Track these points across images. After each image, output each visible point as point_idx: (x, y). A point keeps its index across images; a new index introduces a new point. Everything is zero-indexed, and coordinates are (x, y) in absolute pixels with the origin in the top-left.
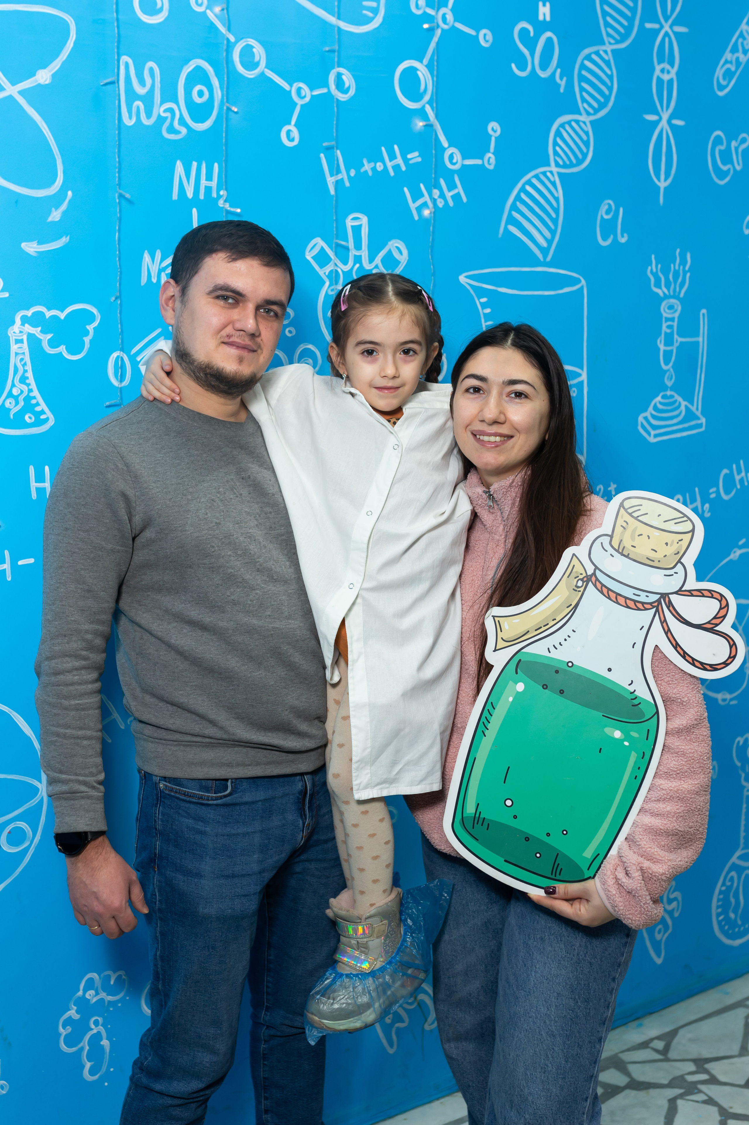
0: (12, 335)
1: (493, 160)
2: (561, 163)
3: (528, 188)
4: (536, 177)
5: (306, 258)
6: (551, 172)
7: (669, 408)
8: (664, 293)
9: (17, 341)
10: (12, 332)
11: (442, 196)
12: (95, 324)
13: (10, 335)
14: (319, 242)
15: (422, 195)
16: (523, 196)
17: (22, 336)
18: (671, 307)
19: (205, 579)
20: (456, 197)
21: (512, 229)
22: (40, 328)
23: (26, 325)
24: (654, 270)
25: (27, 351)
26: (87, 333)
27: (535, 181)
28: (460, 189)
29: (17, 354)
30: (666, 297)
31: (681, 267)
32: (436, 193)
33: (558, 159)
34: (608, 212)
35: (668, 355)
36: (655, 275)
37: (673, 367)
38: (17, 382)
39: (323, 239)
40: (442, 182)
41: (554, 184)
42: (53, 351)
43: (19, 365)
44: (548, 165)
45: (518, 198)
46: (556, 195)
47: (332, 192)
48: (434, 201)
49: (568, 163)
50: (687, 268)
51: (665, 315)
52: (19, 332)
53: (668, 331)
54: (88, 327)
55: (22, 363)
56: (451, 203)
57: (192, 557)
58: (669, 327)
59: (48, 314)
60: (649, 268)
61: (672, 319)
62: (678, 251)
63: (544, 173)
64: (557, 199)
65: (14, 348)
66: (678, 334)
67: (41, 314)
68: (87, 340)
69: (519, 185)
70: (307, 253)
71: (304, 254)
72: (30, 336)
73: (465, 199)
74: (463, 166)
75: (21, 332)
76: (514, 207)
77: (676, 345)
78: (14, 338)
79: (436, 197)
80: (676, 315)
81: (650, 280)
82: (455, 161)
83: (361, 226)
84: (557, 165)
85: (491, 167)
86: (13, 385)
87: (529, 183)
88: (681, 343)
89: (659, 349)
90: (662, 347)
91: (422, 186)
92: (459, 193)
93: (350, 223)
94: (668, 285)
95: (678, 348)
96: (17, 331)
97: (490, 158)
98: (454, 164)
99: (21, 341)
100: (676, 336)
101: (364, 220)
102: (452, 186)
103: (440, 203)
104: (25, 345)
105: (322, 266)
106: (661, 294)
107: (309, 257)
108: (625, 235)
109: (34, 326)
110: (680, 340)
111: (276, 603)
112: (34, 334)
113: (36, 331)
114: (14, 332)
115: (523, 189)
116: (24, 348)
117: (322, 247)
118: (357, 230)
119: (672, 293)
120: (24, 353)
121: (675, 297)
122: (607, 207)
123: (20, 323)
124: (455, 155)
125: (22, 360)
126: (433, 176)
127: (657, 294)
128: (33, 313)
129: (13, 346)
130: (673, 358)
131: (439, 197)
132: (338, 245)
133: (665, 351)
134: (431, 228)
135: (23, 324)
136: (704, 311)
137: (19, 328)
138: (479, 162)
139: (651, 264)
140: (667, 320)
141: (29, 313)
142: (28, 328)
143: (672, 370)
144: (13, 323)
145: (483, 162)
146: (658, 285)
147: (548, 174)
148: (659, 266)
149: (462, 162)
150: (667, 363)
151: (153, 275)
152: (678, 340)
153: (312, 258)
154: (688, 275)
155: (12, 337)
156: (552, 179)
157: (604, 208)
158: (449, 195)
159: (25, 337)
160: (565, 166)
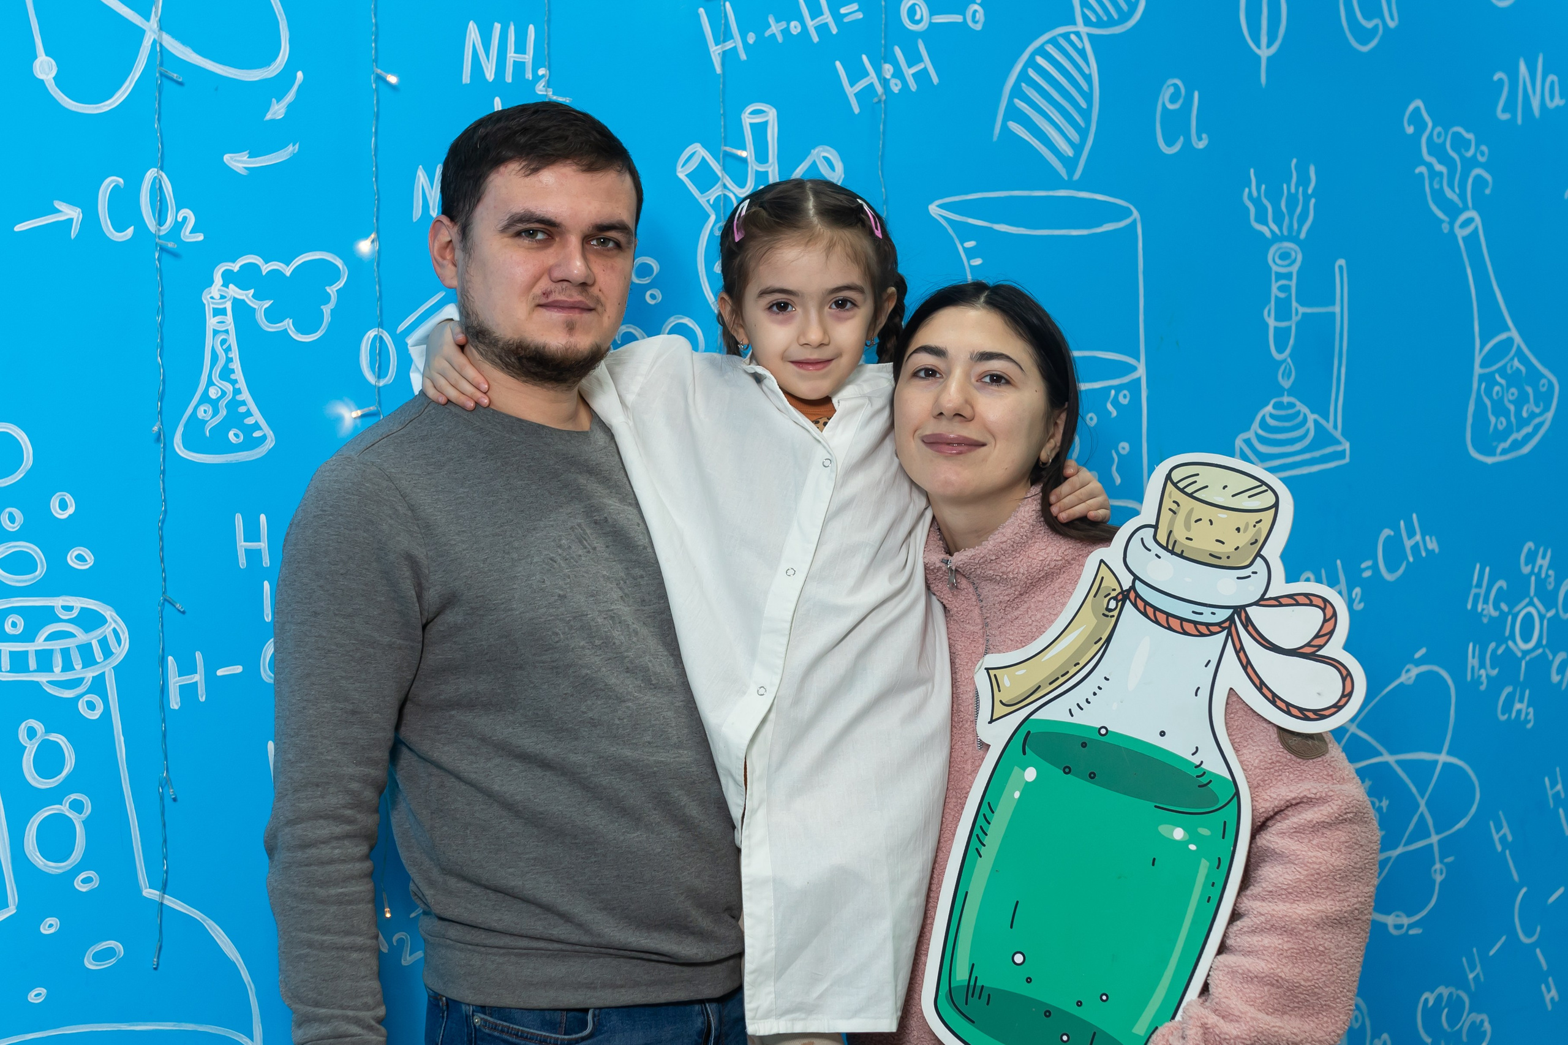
0: (208, 301)
1: (980, 16)
2: (1094, 19)
3: (1040, 60)
4: (1053, 41)
5: (677, 176)
6: (1078, 34)
7: (1287, 424)
8: (1272, 231)
9: (218, 312)
10: (209, 297)
11: (898, 74)
12: (340, 284)
13: (205, 302)
14: (699, 151)
15: (867, 74)
16: (1032, 73)
17: (225, 303)
18: (1285, 256)
19: (546, 686)
20: (922, 77)
21: (1014, 127)
22: (253, 291)
23: (231, 286)
24: (1255, 193)
25: (231, 328)
26: (327, 299)
27: (1050, 49)
28: (927, 63)
29: (216, 332)
30: (1276, 239)
31: (1301, 189)
32: (888, 69)
33: (1088, 12)
34: (1174, 99)
35: (1282, 336)
36: (1257, 202)
37: (1291, 356)
38: (215, 377)
39: (705, 146)
40: (898, 51)
41: (1082, 53)
42: (272, 328)
43: (220, 351)
44: (1073, 22)
45: (1023, 76)
46: (1087, 71)
47: (718, 70)
48: (885, 82)
49: (1105, 18)
50: (1310, 191)
51: (1275, 268)
52: (219, 297)
53: (1282, 295)
54: (328, 289)
55: (224, 347)
56: (913, 86)
57: (523, 651)
58: (1282, 288)
59: (266, 268)
60: (1247, 190)
61: (1288, 276)
62: (1294, 161)
63: (1066, 36)
64: (1088, 78)
65: (212, 322)
66: (1298, 301)
67: (255, 267)
68: (327, 310)
69: (1025, 56)
70: (679, 169)
71: (675, 170)
72: (237, 303)
73: (935, 80)
74: (932, 25)
75: (222, 297)
76: (1017, 92)
77: (1295, 319)
78: (212, 306)
79: (888, 77)
80: (1295, 269)
81: (1248, 210)
82: (918, 17)
83: (766, 123)
84: (1087, 22)
85: (978, 27)
86: (210, 383)
87: (1041, 51)
88: (1304, 314)
89: (1267, 325)
90: (1272, 323)
91: (864, 58)
92: (925, 69)
93: (748, 119)
94: (1278, 219)
95: (1298, 325)
96: (217, 296)
97: (975, 11)
98: (918, 22)
99: (223, 312)
100: (1294, 304)
101: (772, 115)
102: (913, 58)
103: (896, 87)
104: (229, 318)
105: (704, 189)
106: (1268, 234)
107: (682, 175)
108: (1204, 136)
109: (243, 287)
110: (1302, 310)
111: (658, 722)
112: (243, 300)
113: (247, 296)
114: (212, 298)
115: (1031, 63)
116: (228, 322)
117: (703, 158)
118: (760, 130)
119: (1285, 233)
120: (227, 331)
121: (1290, 238)
122: (1172, 90)
123: (221, 282)
124: (917, 7)
125: (223, 342)
126: (883, 42)
127: (1261, 234)
128: (240, 267)
129: (210, 319)
130: (1292, 341)
131: (893, 76)
132: (727, 155)
133: (1276, 328)
134: (881, 127)
135: (225, 285)
136: (1341, 262)
137: (219, 290)
138: (958, 18)
139: (1249, 186)
140: (1279, 276)
141: (236, 267)
142: (233, 291)
143: (1289, 360)
144: (211, 282)
145: (965, 19)
146: (1262, 219)
147: (1073, 37)
148: (1263, 187)
149: (930, 19)
150: (1280, 349)
151: (431, 205)
152: (1299, 310)
153: (687, 175)
154: (1313, 201)
155: (209, 304)
156: (1080, 46)
157: (1167, 93)
158: (909, 72)
159: (228, 306)
160: (1100, 24)
